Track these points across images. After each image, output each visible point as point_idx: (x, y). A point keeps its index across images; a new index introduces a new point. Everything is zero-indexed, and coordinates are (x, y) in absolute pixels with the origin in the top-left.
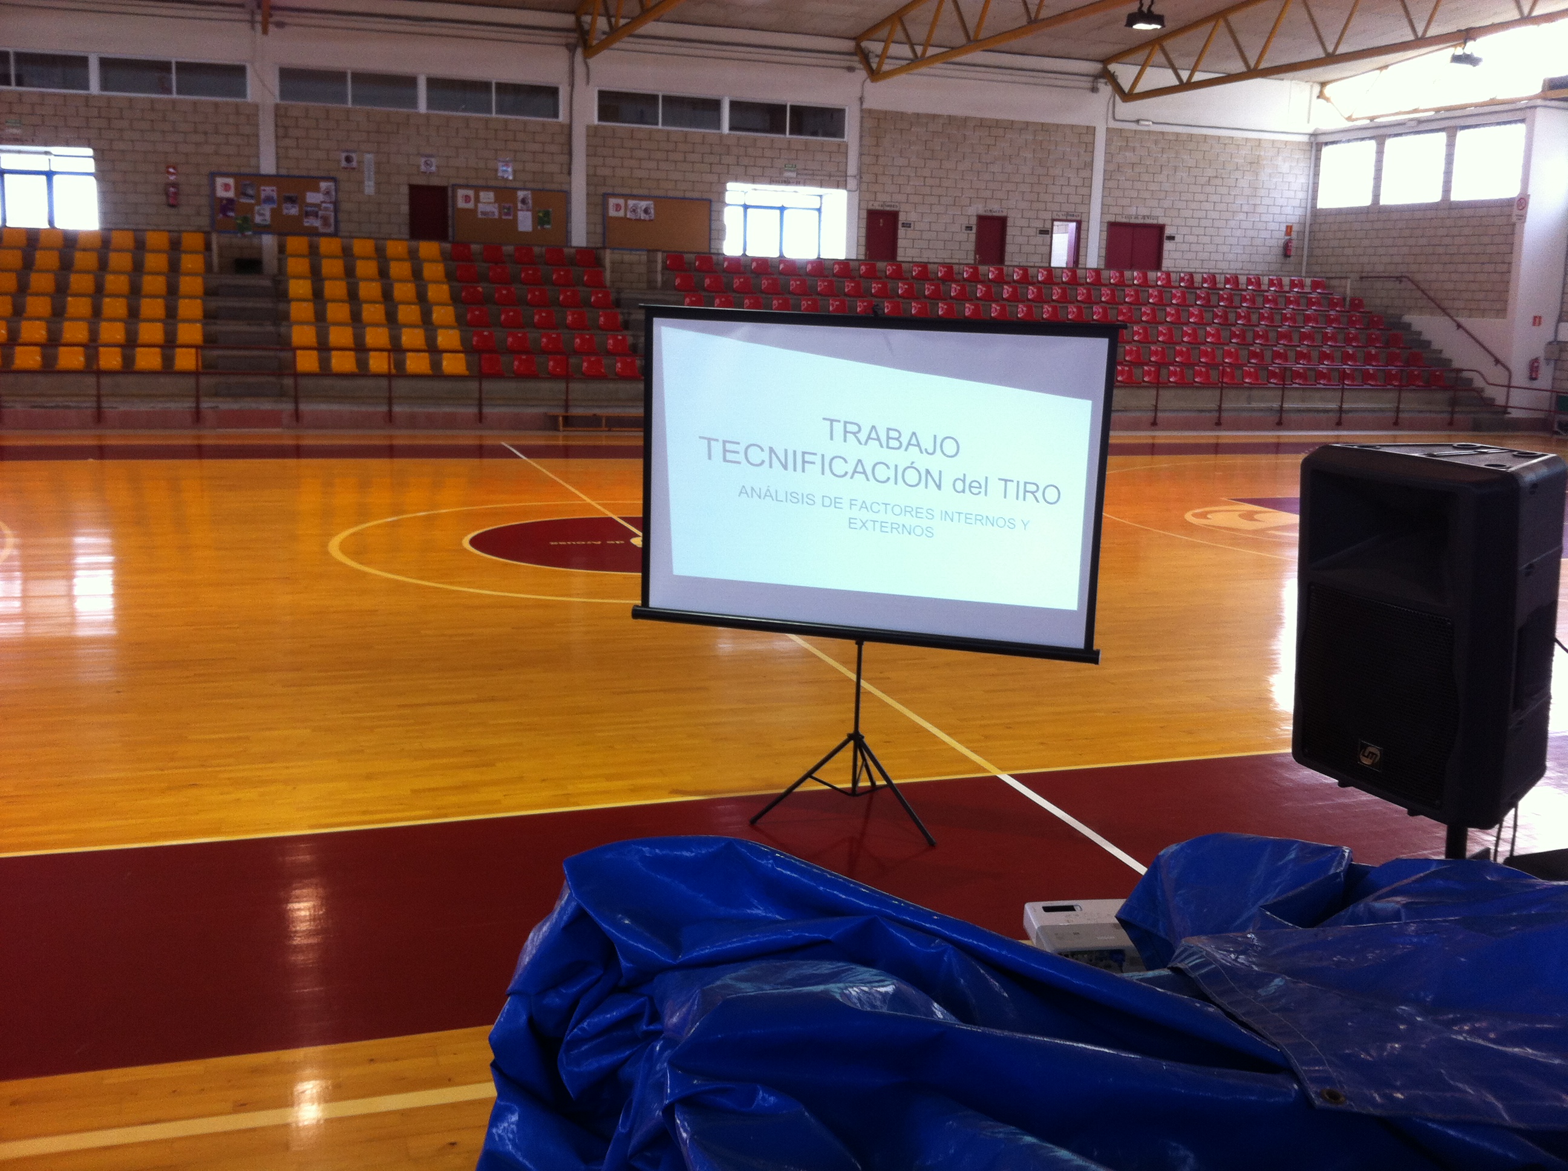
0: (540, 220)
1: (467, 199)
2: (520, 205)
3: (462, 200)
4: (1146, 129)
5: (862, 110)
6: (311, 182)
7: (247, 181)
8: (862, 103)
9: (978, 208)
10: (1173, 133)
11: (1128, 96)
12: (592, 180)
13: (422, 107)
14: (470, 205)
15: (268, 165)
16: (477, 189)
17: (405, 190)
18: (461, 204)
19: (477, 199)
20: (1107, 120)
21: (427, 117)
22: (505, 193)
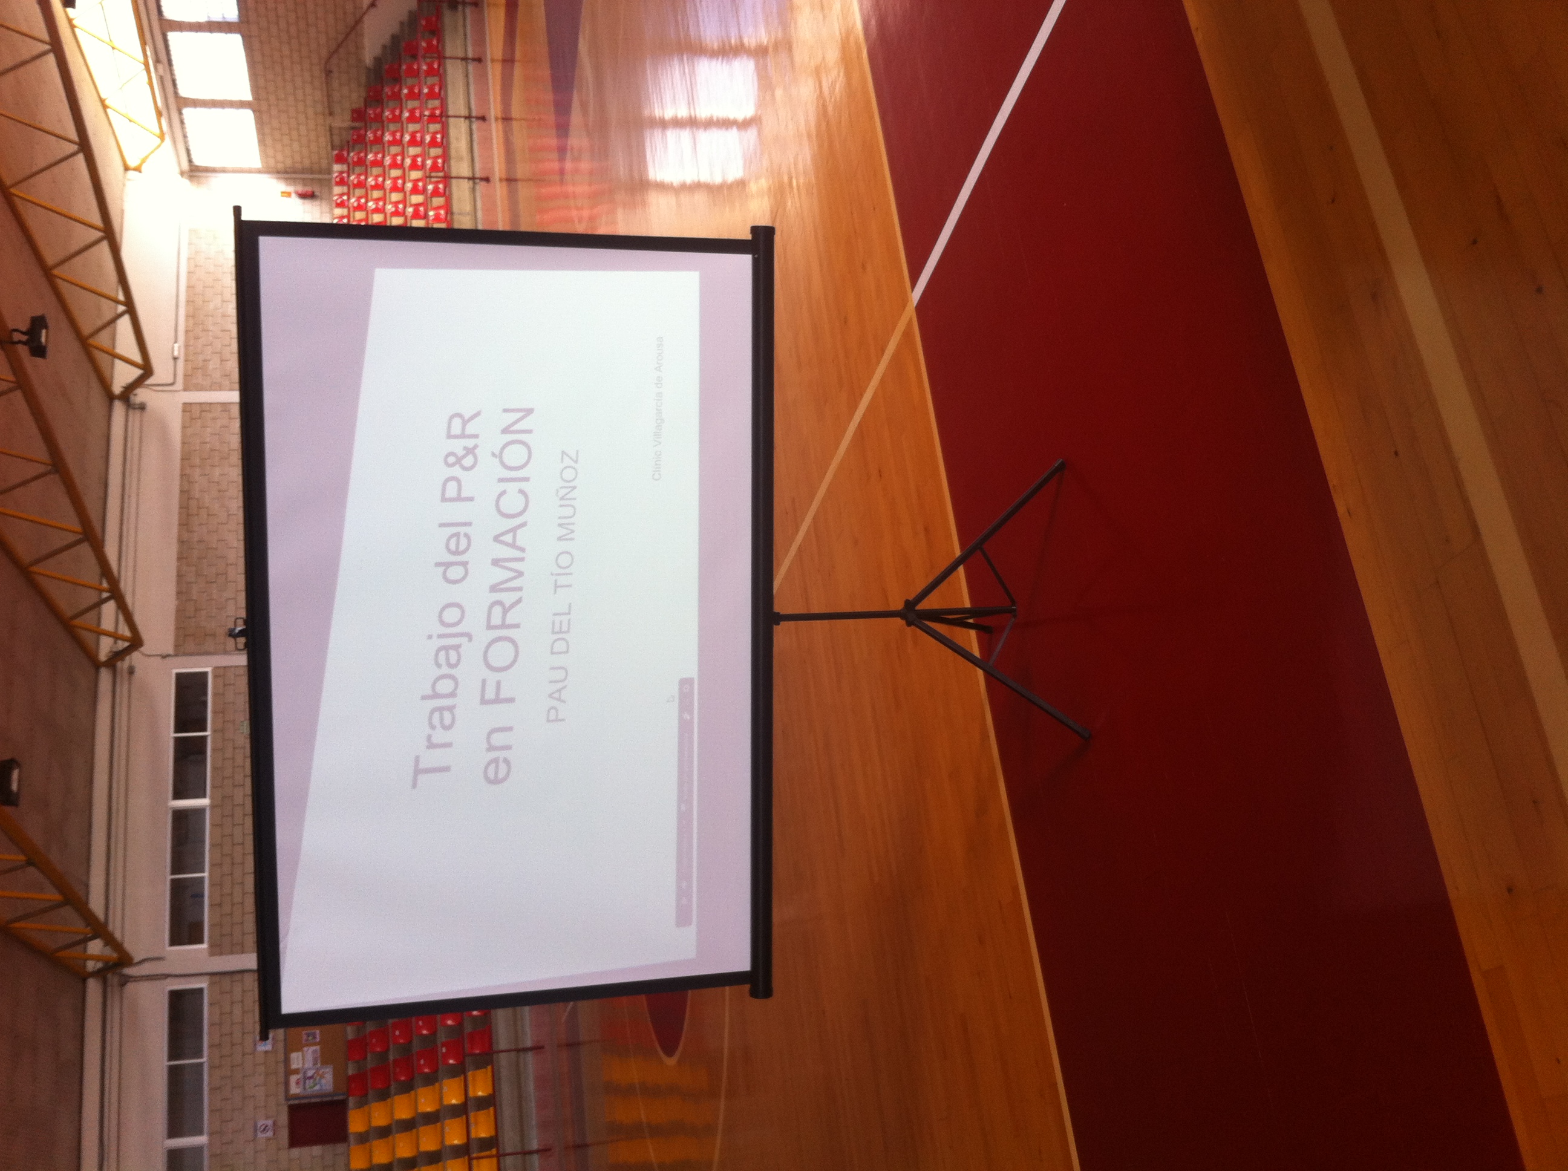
3: (300, 1089)
4: (183, 350)
5: (176, 655)
8: (168, 656)
10: (187, 320)
11: (147, 369)
13: (202, 1140)
18: (305, 1089)
19: (300, 1071)
20: (176, 391)
21: (211, 1134)
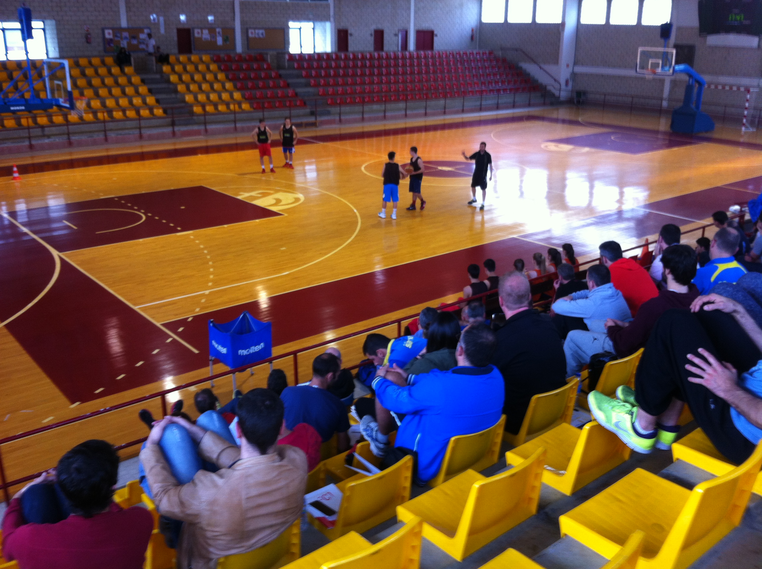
0: (225, 40)
1: (198, 33)
2: (217, 34)
3: (197, 33)
6: (141, 30)
7: (117, 30)
9: (373, 27)
12: (243, 23)
14: (200, 36)
15: (124, 23)
16: (202, 29)
17: (175, 31)
18: (196, 35)
19: (202, 33)
22: (212, 29)
